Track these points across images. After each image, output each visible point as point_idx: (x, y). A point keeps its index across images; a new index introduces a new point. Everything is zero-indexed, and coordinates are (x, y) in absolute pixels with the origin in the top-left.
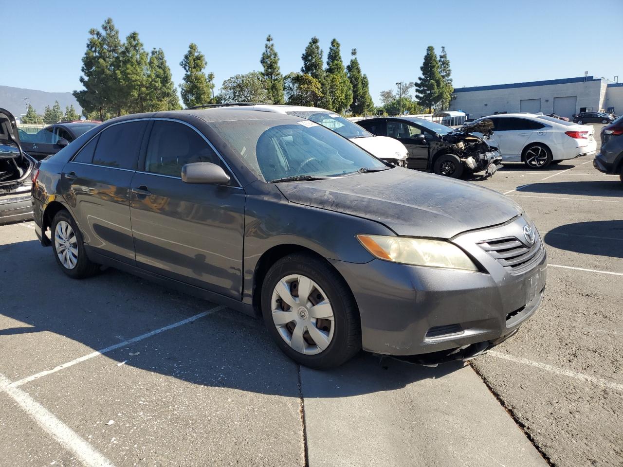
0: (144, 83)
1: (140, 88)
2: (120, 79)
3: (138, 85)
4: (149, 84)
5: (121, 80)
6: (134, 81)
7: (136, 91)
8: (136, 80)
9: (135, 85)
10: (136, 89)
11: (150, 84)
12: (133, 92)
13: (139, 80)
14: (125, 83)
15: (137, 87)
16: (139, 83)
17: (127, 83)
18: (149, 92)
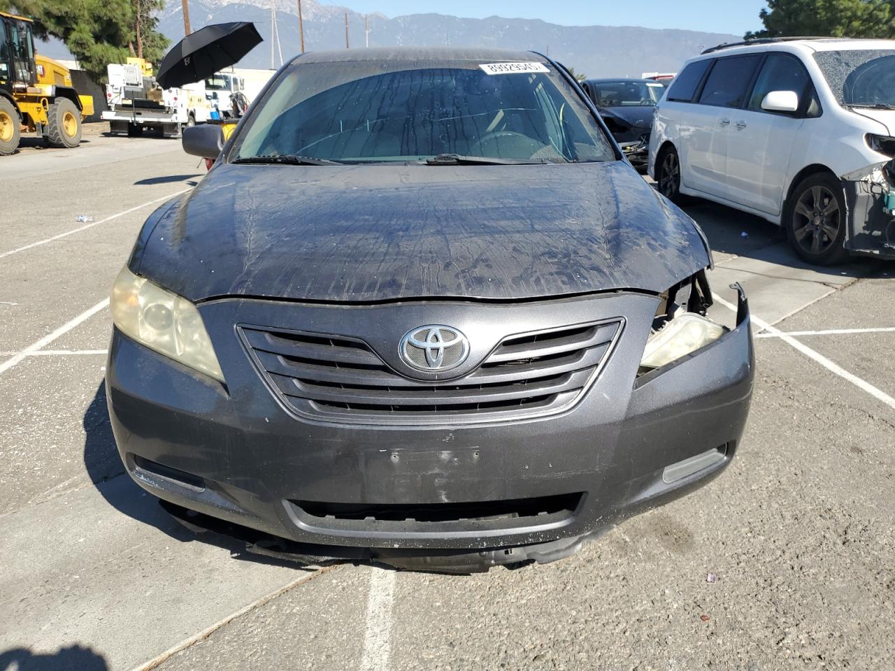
0: (859, 13)
1: (850, 22)
2: (818, 8)
3: (846, 18)
4: (869, 14)
5: (820, 11)
6: (842, 11)
7: (841, 28)
8: (846, 9)
9: (841, 18)
10: (842, 25)
11: (871, 14)
12: (835, 29)
13: (851, 8)
14: (825, 15)
15: (843, 21)
16: (849, 14)
17: (829, 15)
18: (864, 28)
